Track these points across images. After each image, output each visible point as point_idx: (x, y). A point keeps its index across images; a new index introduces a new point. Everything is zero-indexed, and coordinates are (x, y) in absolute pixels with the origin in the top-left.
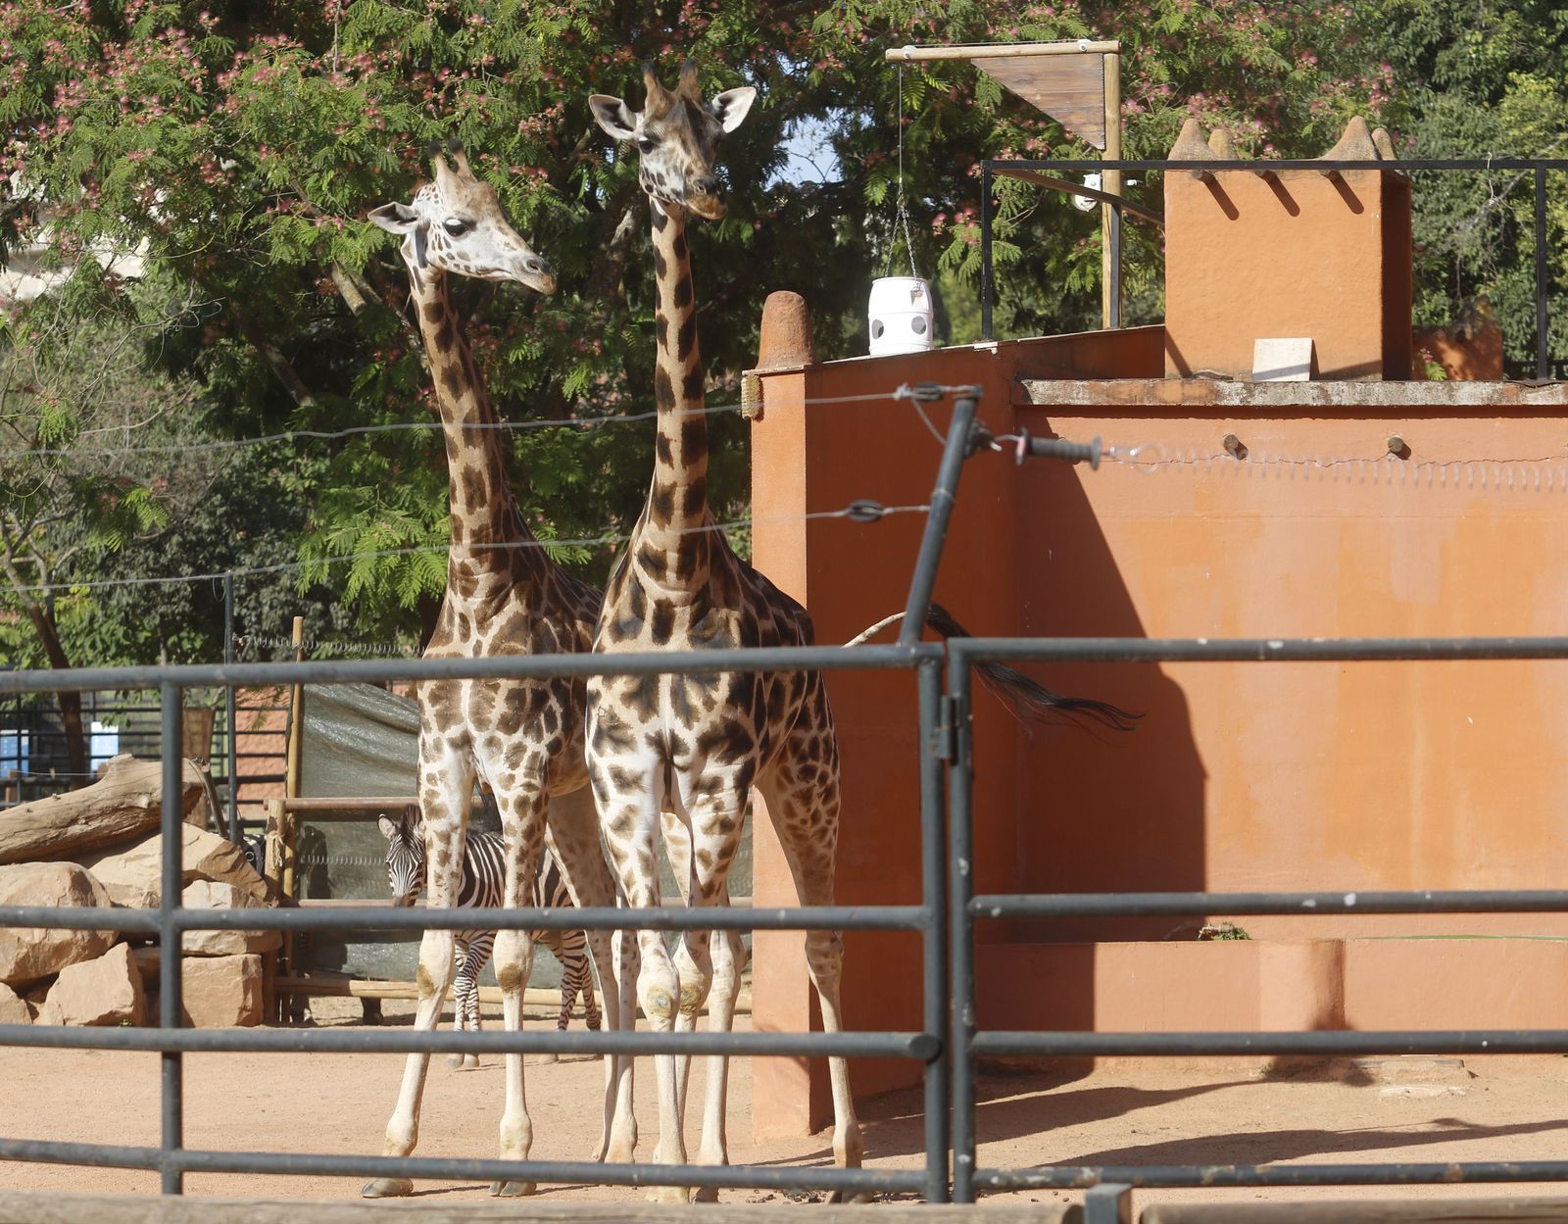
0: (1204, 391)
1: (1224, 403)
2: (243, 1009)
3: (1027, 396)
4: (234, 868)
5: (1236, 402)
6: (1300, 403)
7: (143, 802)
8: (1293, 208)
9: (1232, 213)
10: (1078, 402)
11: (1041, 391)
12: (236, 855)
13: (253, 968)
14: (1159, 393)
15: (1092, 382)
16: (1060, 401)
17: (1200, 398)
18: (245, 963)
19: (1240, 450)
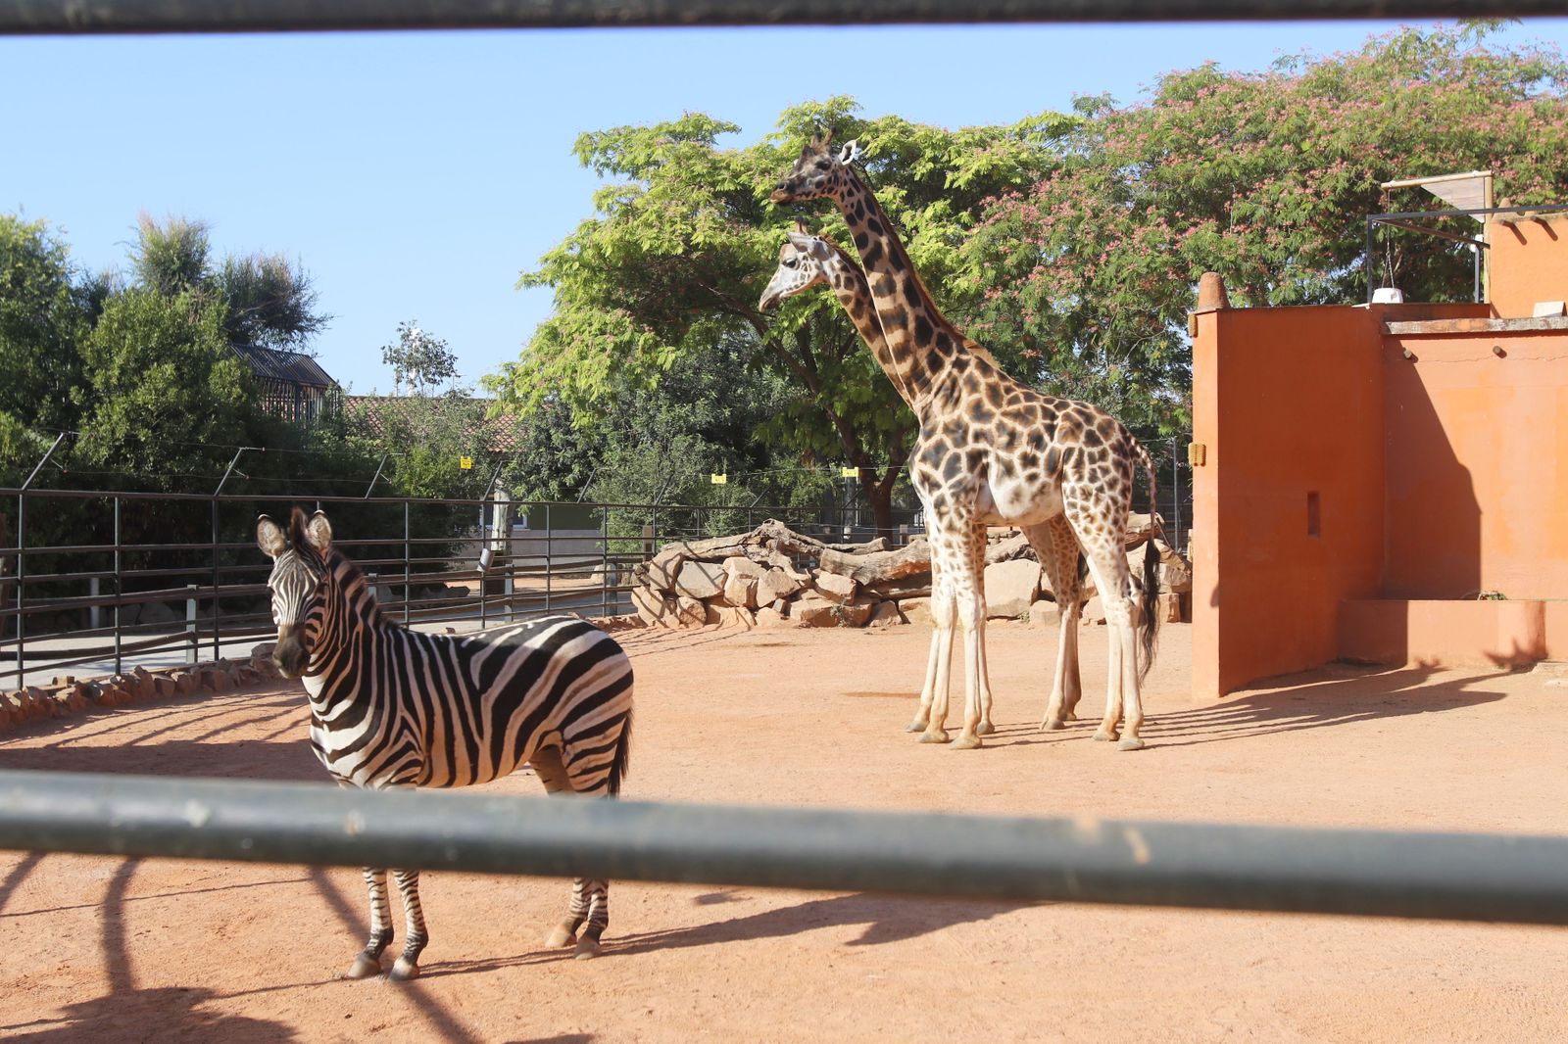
0: (1482, 325)
1: (1493, 330)
2: (1170, 615)
3: (1388, 330)
4: (1170, 557)
5: (1499, 329)
6: (1534, 328)
7: (1138, 530)
8: (1554, 237)
9: (1523, 241)
10: (1414, 332)
11: (1396, 327)
12: (1170, 553)
13: (1174, 599)
14: (1457, 326)
15: (1423, 322)
16: (1406, 332)
17: (1480, 328)
18: (1170, 597)
19: (1502, 354)
